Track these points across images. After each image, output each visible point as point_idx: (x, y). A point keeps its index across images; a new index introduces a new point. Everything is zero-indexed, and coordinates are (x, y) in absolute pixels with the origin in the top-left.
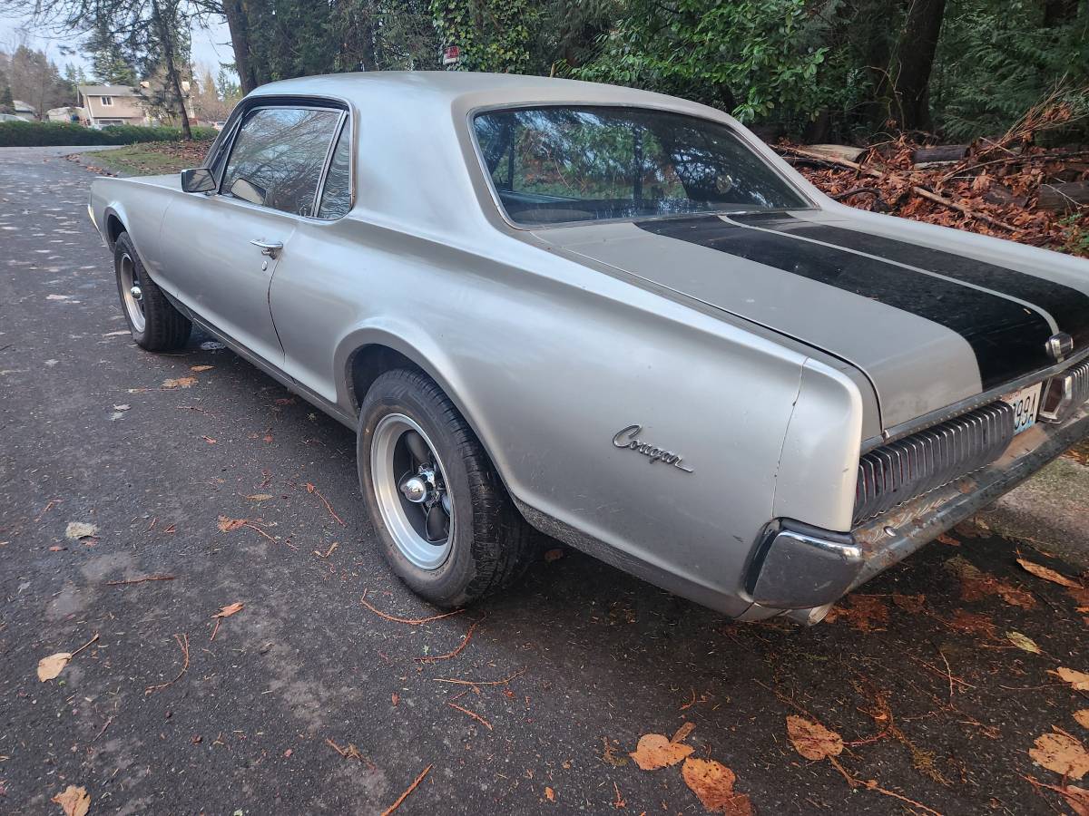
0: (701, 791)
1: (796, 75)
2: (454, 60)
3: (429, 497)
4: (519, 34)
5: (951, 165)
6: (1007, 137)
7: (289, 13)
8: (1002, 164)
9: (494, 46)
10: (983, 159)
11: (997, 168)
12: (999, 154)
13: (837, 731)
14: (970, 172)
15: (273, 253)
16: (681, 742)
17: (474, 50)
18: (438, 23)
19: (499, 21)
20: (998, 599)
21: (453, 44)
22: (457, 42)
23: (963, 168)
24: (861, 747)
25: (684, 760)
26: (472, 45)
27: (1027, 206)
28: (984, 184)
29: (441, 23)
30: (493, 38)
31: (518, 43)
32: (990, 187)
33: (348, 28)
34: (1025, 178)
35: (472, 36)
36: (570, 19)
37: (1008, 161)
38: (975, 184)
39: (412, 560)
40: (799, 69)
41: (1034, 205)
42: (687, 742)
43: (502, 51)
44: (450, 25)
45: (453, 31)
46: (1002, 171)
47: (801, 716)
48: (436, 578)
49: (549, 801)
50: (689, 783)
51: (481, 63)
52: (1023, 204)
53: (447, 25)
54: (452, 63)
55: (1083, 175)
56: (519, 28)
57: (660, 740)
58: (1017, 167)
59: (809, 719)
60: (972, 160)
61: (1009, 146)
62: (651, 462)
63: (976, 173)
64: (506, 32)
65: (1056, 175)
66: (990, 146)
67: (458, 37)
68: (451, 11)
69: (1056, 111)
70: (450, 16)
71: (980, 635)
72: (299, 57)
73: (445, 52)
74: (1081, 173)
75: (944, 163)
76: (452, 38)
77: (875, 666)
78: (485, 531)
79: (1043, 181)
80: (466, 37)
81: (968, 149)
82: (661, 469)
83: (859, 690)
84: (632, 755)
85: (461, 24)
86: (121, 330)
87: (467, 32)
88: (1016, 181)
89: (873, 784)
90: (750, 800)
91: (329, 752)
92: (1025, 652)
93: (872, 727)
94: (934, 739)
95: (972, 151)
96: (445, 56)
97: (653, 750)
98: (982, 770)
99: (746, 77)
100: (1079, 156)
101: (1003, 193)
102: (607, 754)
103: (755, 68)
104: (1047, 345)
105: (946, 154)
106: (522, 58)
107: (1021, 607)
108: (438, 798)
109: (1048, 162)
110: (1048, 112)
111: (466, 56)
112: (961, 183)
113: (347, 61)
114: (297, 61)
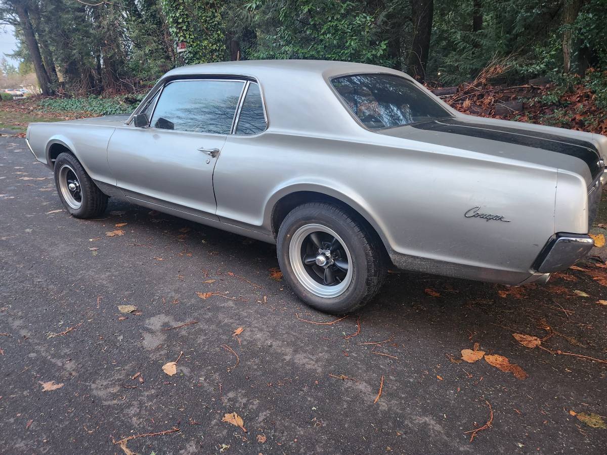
0: (498, 366)
1: (373, 55)
2: (183, 50)
3: (327, 263)
4: (219, 35)
5: (451, 97)
6: (475, 82)
7: (68, 24)
8: (475, 95)
9: (206, 42)
10: (466, 93)
11: (473, 97)
12: (472, 90)
13: (534, 336)
14: (461, 99)
15: (214, 154)
16: (478, 350)
17: (195, 44)
18: (173, 30)
19: (207, 28)
20: (562, 279)
21: (182, 41)
22: (185, 40)
23: (457, 98)
24: (547, 340)
25: (484, 357)
26: (193, 42)
27: (490, 114)
28: (468, 105)
29: (175, 30)
30: (204, 38)
31: (219, 40)
32: (471, 106)
33: (106, 32)
34: (487, 101)
35: (193, 37)
36: (237, 27)
37: (477, 93)
38: (464, 105)
39: (320, 296)
40: (374, 52)
41: (493, 113)
42: (480, 350)
43: (211, 45)
44: (180, 31)
45: (182, 34)
46: (475, 98)
47: (518, 333)
48: (340, 300)
49: (441, 381)
50: (492, 364)
51: (199, 51)
52: (488, 113)
53: (178, 31)
54: (182, 52)
55: (511, 98)
56: (219, 32)
57: (470, 351)
58: (482, 96)
59: (521, 334)
60: (461, 94)
61: (477, 86)
62: (487, 221)
63: (464, 100)
64: (212, 35)
65: (500, 99)
66: (468, 86)
67: (185, 37)
68: (179, 23)
69: (496, 69)
70: (179, 26)
71: (564, 293)
72: (75, 49)
73: (178, 46)
74: (510, 97)
75: (448, 96)
76: (182, 38)
77: (533, 311)
78: (373, 271)
79: (494, 102)
80: (189, 38)
81: (458, 89)
82: (492, 223)
83: (533, 320)
84: (462, 358)
85: (186, 30)
86: (57, 209)
87: (190, 35)
88: (482, 102)
89: (559, 352)
90: (519, 365)
91: (335, 380)
92: (584, 297)
93: (546, 332)
94: (571, 332)
95: (459, 89)
96: (178, 48)
97: (468, 355)
98: (595, 340)
99: (349, 57)
100: (508, 89)
101: (478, 108)
102: (452, 360)
103: (353, 52)
104: (598, 163)
105: (448, 91)
106: (222, 48)
107: (572, 281)
108: (395, 388)
109: (495, 93)
110: (492, 69)
111: (191, 48)
112: (458, 105)
113: (107, 51)
114: (75, 51)
